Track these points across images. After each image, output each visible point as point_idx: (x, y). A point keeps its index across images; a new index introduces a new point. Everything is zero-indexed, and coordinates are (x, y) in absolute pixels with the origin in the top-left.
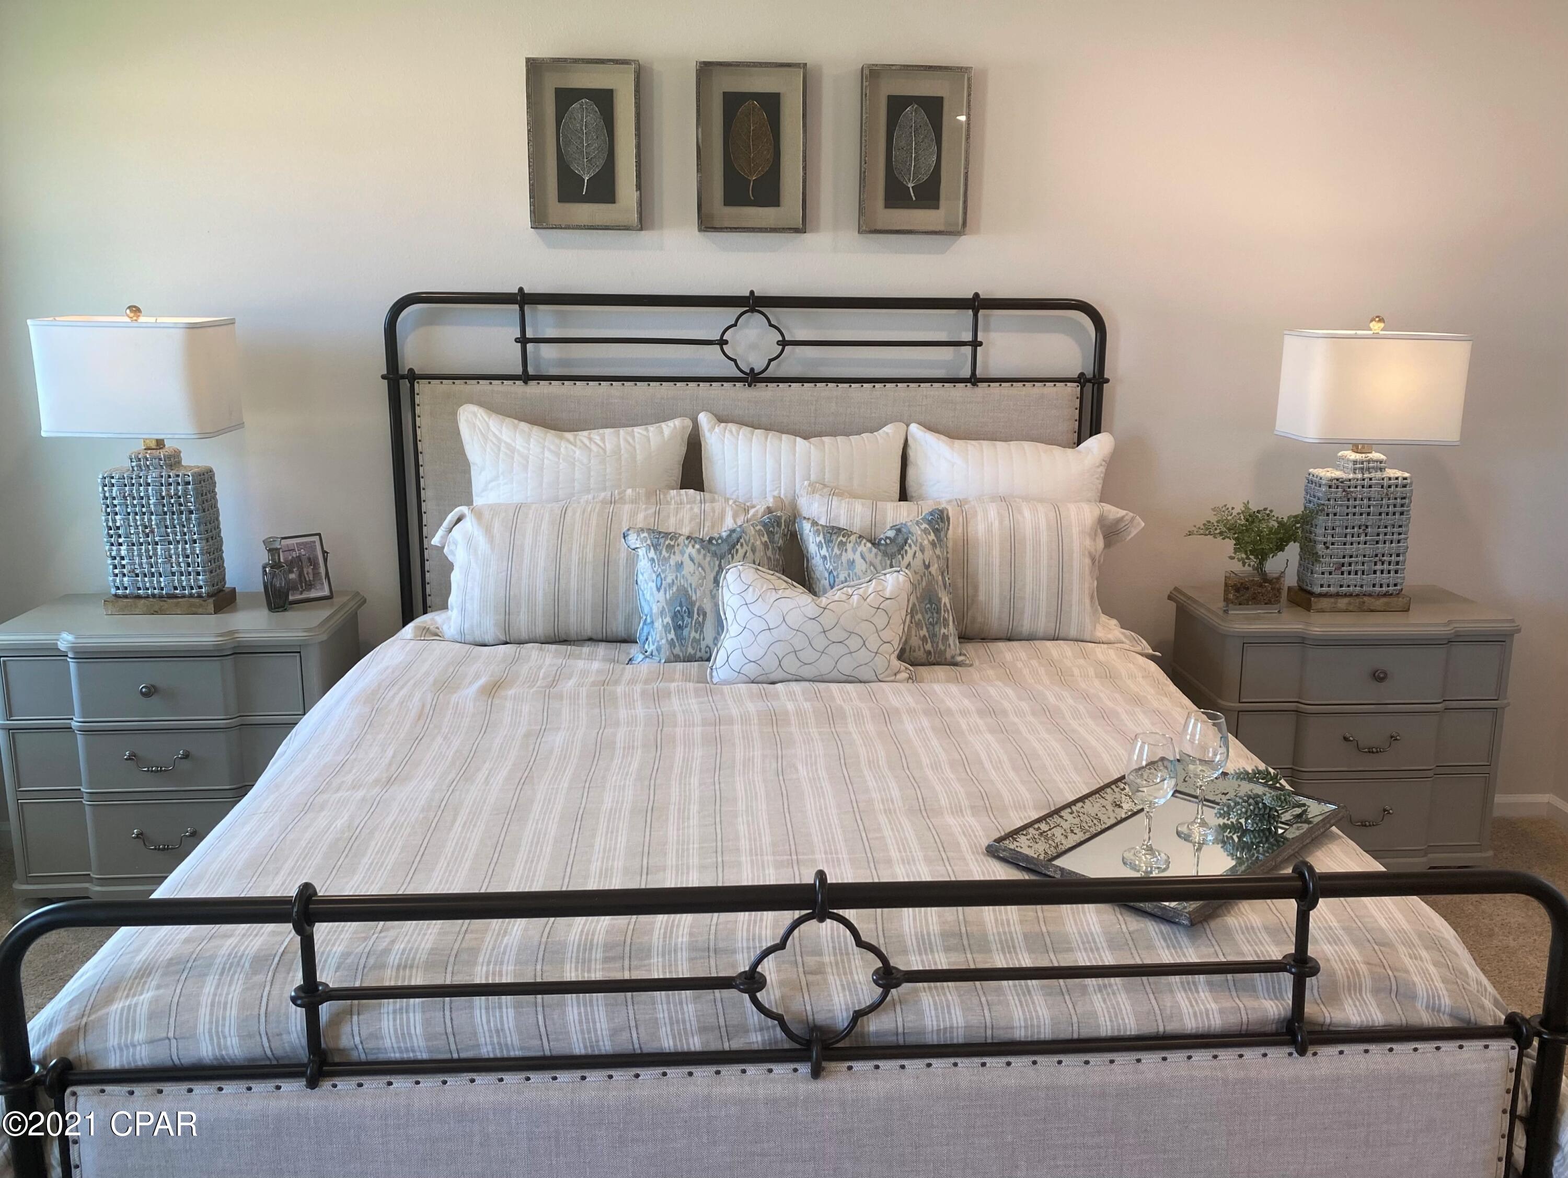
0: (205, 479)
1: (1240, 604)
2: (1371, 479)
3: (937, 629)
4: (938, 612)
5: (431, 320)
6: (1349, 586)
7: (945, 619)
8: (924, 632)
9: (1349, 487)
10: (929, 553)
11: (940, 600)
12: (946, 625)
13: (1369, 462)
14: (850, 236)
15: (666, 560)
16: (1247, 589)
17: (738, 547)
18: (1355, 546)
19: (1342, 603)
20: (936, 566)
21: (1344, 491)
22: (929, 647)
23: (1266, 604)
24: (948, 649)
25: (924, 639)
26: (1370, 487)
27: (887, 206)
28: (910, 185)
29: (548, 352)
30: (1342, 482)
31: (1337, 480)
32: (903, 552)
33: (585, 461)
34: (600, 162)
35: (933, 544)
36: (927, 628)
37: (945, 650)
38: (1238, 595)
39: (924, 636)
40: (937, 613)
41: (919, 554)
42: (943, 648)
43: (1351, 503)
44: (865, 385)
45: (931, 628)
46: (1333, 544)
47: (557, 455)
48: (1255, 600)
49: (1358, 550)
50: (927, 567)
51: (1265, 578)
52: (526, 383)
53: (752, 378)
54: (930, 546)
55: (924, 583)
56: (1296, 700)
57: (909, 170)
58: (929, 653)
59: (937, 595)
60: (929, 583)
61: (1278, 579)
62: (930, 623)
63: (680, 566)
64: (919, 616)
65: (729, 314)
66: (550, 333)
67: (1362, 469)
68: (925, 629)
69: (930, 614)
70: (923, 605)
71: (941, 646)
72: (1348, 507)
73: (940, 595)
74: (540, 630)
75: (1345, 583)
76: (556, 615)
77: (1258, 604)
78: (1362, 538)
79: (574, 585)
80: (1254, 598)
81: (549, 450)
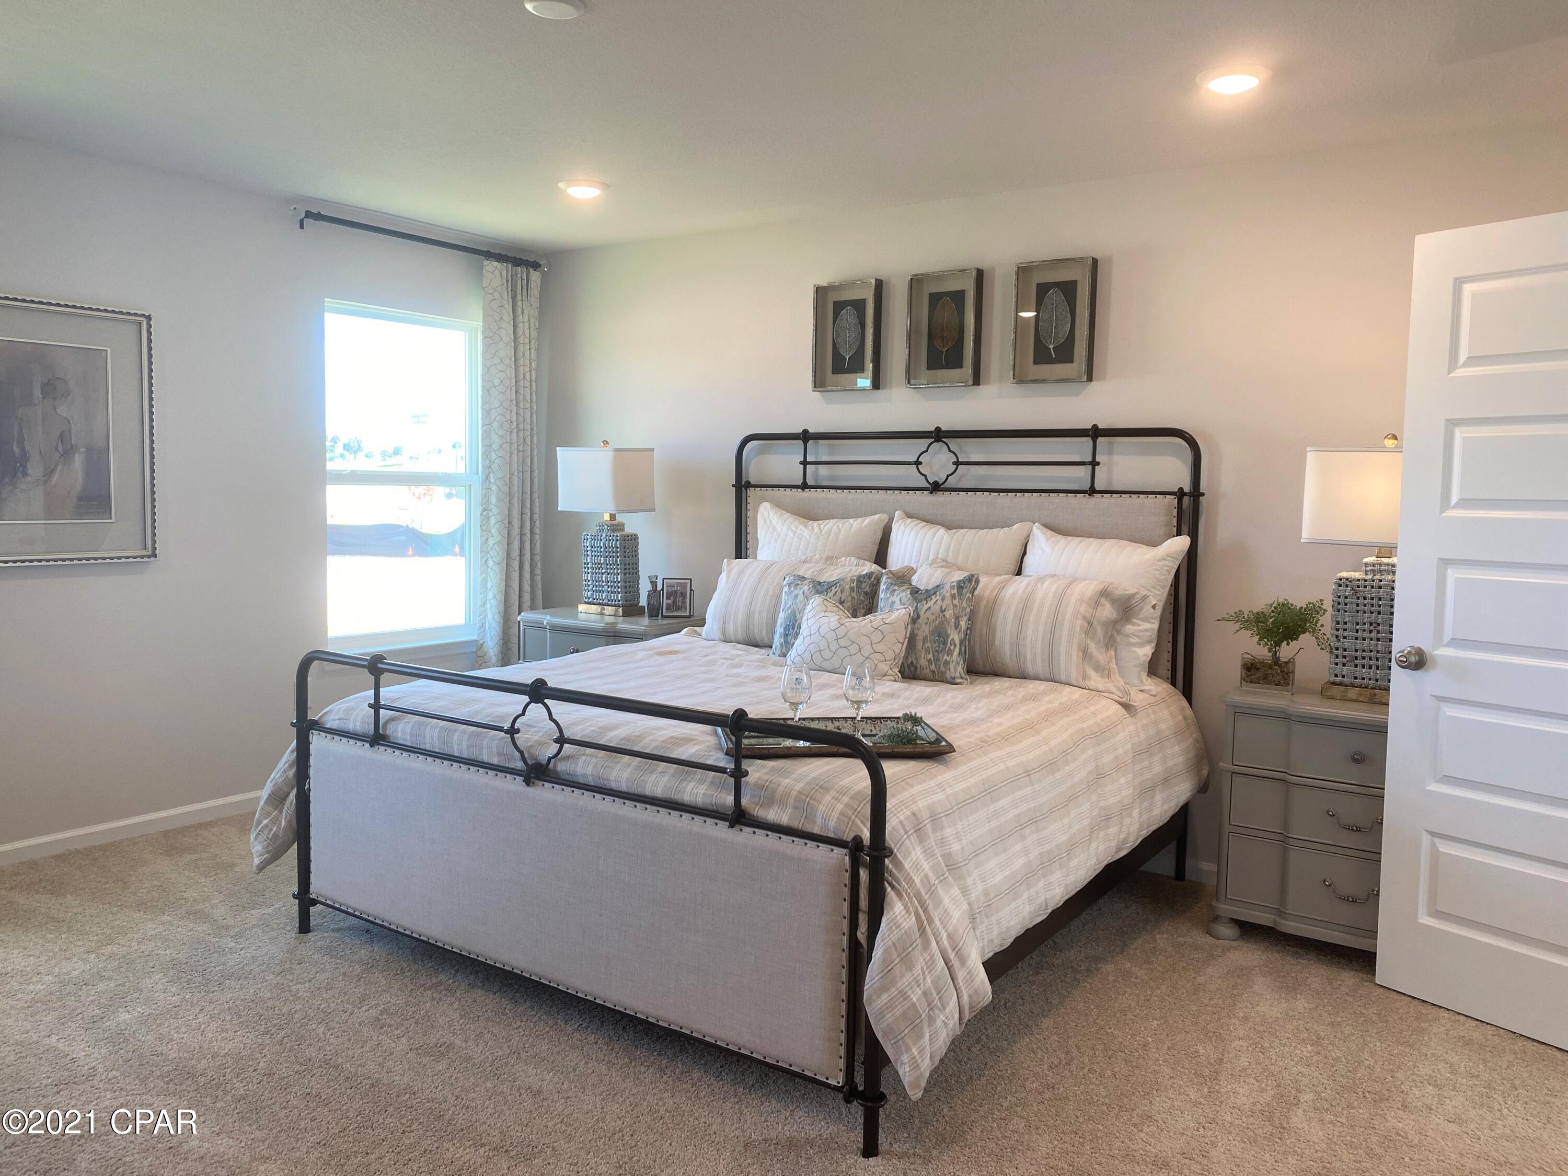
0: (634, 538)
1: (1251, 682)
2: (1381, 581)
3: (941, 655)
4: (945, 643)
5: (761, 452)
6: (1363, 679)
7: (949, 649)
8: (930, 656)
9: (1358, 587)
10: (948, 601)
11: (948, 636)
12: (950, 653)
13: (1380, 565)
14: (1010, 387)
15: (792, 592)
16: (1258, 669)
17: (833, 588)
18: (1367, 641)
19: (1353, 693)
20: (951, 611)
21: (1352, 589)
22: (933, 667)
23: (1276, 685)
24: (948, 671)
25: (930, 661)
26: (1380, 587)
27: (1035, 363)
28: (1051, 347)
29: (823, 470)
30: (1350, 582)
31: (1347, 579)
32: (929, 599)
33: (808, 537)
34: (855, 347)
35: (953, 596)
36: (933, 654)
37: (946, 672)
38: (1249, 674)
39: (930, 659)
40: (943, 644)
41: (939, 602)
42: (944, 670)
43: (1361, 601)
44: (1010, 494)
45: (936, 654)
46: (1345, 638)
47: (795, 533)
48: (1265, 680)
49: (1369, 645)
50: (943, 611)
51: (1276, 661)
52: (803, 490)
53: (936, 487)
54: (950, 597)
55: (937, 622)
56: (1285, 770)
57: (1051, 336)
58: (933, 672)
59: (946, 632)
60: (942, 623)
61: (1287, 663)
62: (936, 651)
63: (796, 596)
64: (928, 645)
65: (923, 443)
66: (825, 458)
67: (1373, 571)
68: (931, 654)
69: (937, 644)
70: (933, 637)
71: (942, 668)
72: (1358, 605)
73: (949, 632)
74: (740, 637)
75: (1357, 674)
76: (748, 627)
77: (1269, 684)
78: (1374, 635)
79: (758, 608)
80: (1265, 678)
81: (792, 530)
